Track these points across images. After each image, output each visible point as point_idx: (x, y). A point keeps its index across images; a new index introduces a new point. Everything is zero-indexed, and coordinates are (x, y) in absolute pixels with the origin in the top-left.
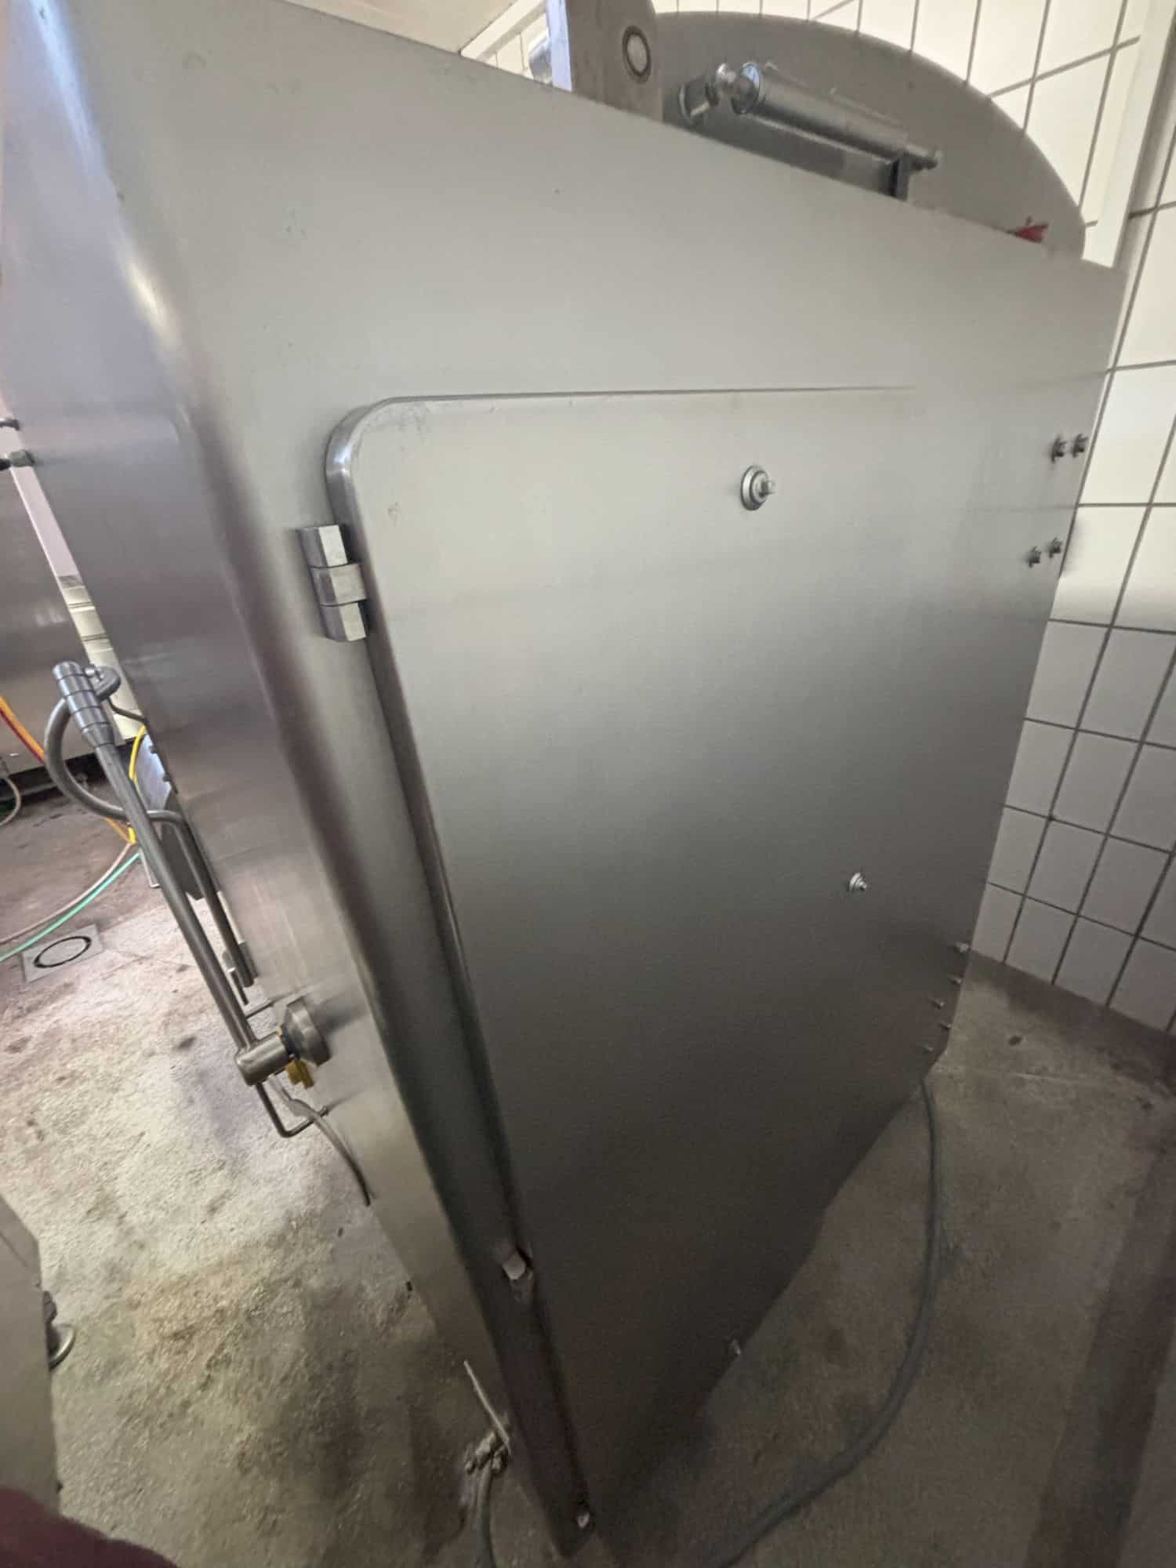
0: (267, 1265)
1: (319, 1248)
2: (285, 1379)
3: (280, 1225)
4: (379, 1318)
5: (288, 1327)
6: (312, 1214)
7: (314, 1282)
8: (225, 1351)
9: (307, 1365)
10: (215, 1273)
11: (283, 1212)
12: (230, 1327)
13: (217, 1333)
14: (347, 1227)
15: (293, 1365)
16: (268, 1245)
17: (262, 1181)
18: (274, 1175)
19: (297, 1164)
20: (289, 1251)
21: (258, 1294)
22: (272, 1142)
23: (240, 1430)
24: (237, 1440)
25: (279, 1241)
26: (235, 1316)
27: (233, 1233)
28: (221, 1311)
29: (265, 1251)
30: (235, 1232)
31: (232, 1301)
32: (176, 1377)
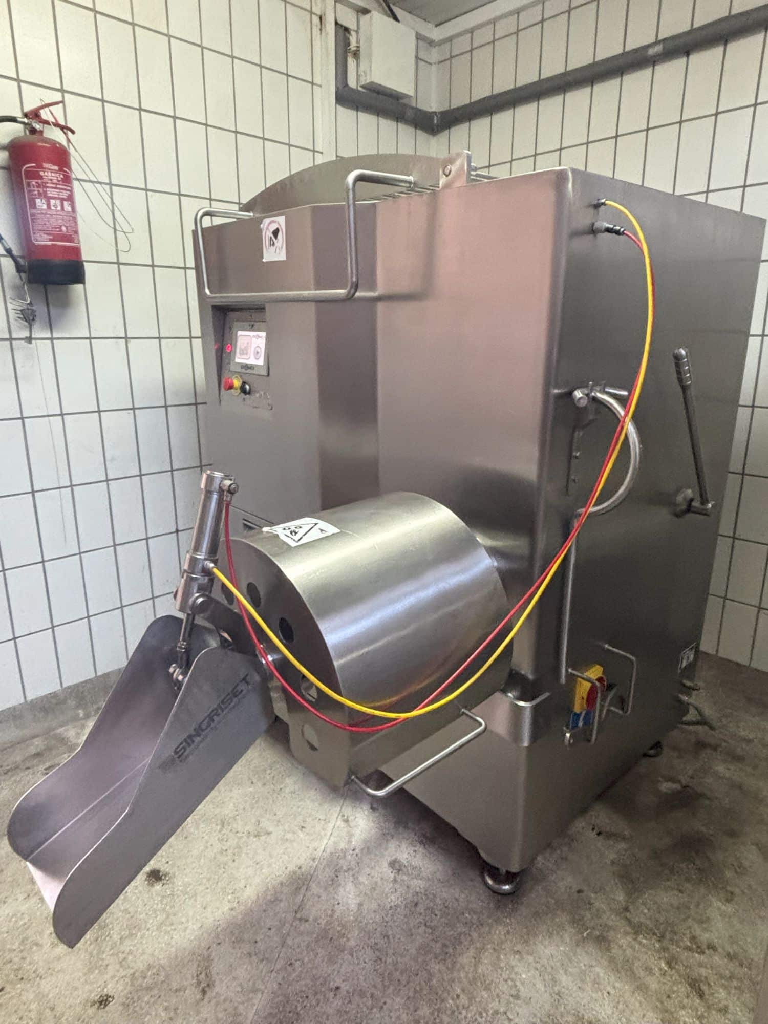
0: (623, 941)
1: (597, 904)
2: (681, 891)
3: (591, 948)
4: (623, 845)
5: (655, 903)
6: (573, 922)
7: (621, 896)
8: (689, 944)
9: (668, 880)
10: (647, 988)
11: (579, 950)
12: (673, 948)
13: (683, 958)
14: (575, 888)
15: (672, 889)
16: (608, 950)
17: (556, 989)
18: (546, 977)
19: (531, 959)
20: (608, 928)
21: (646, 938)
22: (511, 999)
23: (719, 909)
24: (723, 908)
25: (602, 941)
26: (665, 949)
27: (612, 992)
28: (669, 964)
29: (615, 951)
30: (609, 989)
31: (660, 958)
32: (722, 977)
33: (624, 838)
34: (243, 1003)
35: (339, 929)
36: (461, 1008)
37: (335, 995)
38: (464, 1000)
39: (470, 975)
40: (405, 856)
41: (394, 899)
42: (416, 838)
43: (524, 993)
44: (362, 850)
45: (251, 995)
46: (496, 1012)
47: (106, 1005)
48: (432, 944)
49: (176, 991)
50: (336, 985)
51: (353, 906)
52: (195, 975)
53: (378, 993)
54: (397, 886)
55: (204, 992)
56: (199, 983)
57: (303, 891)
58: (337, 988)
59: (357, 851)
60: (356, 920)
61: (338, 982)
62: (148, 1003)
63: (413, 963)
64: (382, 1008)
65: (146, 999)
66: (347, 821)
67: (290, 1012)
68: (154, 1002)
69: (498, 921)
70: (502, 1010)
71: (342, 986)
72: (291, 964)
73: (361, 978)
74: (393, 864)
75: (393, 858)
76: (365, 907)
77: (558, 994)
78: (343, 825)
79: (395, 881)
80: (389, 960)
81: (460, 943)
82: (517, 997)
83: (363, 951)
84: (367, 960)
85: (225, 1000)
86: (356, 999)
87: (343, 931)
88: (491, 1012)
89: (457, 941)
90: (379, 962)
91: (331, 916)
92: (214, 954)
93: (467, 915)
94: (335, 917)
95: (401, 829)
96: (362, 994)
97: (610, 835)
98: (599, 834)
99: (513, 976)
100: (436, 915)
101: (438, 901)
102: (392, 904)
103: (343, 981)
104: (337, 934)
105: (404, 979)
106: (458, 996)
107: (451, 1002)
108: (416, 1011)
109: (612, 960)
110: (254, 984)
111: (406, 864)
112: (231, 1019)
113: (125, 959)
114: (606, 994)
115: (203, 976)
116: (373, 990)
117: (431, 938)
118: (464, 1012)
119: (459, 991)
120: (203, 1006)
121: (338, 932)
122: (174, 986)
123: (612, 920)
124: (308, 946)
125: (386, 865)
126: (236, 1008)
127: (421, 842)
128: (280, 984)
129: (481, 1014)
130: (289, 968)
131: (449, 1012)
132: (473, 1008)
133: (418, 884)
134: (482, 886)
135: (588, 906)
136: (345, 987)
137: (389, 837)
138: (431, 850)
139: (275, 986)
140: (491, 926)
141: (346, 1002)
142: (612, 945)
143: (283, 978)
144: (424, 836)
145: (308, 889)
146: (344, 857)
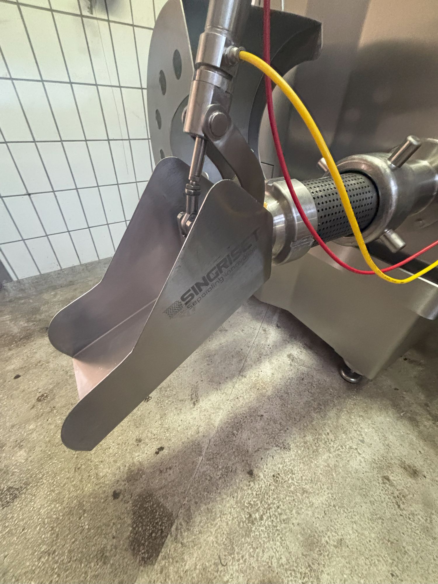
33: (420, 364)
34: (213, 413)
35: (262, 384)
36: (330, 440)
37: (261, 419)
38: (331, 436)
39: (335, 424)
40: (296, 353)
41: (291, 374)
42: (301, 344)
43: (367, 440)
44: (273, 346)
45: (217, 410)
46: (351, 448)
47: (148, 401)
48: (312, 402)
49: (181, 401)
50: (262, 414)
51: (269, 374)
52: (190, 394)
53: (284, 423)
54: (292, 368)
55: (194, 404)
56: (192, 399)
57: (243, 361)
58: (262, 416)
59: (270, 346)
60: (271, 381)
61: (262, 412)
62: (167, 403)
63: (302, 410)
64: (286, 431)
65: (167, 401)
66: (265, 330)
67: (237, 423)
68: (170, 404)
69: (349, 397)
70: (354, 447)
71: (264, 414)
72: (237, 398)
73: (275, 413)
74: (289, 356)
75: (290, 353)
76: (275, 376)
77: (388, 445)
78: (263, 332)
79: (291, 365)
80: (289, 406)
81: (328, 404)
82: (363, 441)
83: (275, 399)
84: (277, 404)
85: (205, 410)
86: (272, 423)
87: (264, 386)
88: (348, 447)
89: (326, 403)
90: (284, 406)
91: (258, 377)
92: (199, 385)
93: (331, 390)
94: (260, 377)
95: (293, 339)
96: (275, 421)
97: (411, 362)
98: (405, 359)
99: (359, 429)
100: (314, 387)
101: (315, 379)
102: (290, 376)
103: (265, 412)
104: (261, 387)
105: (298, 418)
106: (328, 434)
107: (324, 436)
108: (305, 436)
109: (420, 432)
110: (219, 405)
111: (297, 357)
112: (207, 421)
114: (418, 452)
115: (194, 396)
116: (281, 421)
117: (311, 398)
118: (332, 443)
119: (328, 431)
120: (194, 411)
121: (262, 386)
122: (180, 398)
123: (419, 410)
124: (246, 390)
125: (285, 356)
126: (210, 415)
127: (304, 348)
128: (232, 407)
129: (342, 446)
130: (237, 400)
131: (323, 442)
132: (337, 442)
133: (303, 369)
134: (339, 376)
135: (402, 398)
136: (266, 416)
137: (287, 343)
138: (310, 352)
139: (230, 408)
140: (345, 399)
141: (266, 424)
142: (419, 424)
143: (234, 405)
144: (306, 344)
145: (246, 361)
146: (264, 348)
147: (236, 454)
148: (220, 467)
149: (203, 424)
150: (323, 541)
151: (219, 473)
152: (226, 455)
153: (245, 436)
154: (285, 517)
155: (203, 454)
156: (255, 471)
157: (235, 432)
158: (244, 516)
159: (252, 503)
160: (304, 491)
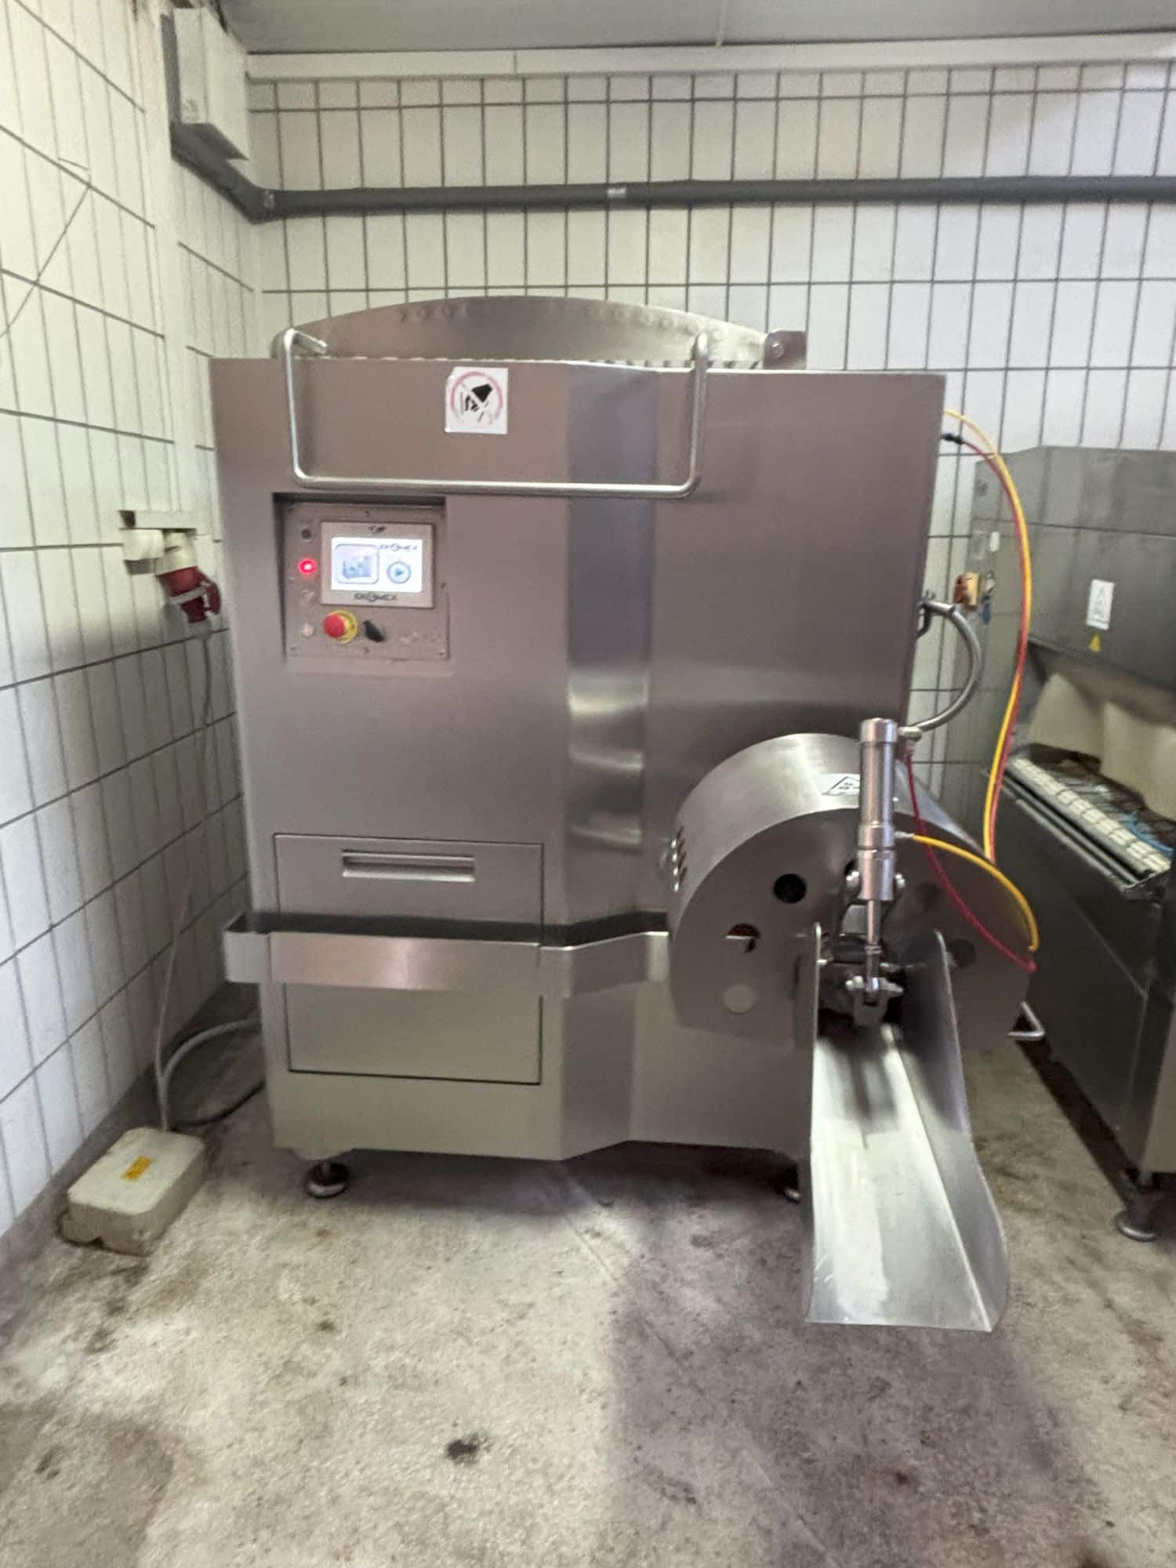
34: (740, 1473)
35: (730, 1335)
37: (805, 1390)
40: (697, 1227)
41: (740, 1271)
42: (686, 1204)
44: (650, 1251)
45: (738, 1460)
49: (663, 1526)
51: (714, 1306)
52: (660, 1496)
53: (834, 1357)
54: (727, 1259)
55: (692, 1500)
56: (674, 1498)
57: (648, 1330)
58: (799, 1383)
59: (647, 1255)
60: (733, 1315)
61: (792, 1381)
66: (596, 1235)
67: (790, 1439)
68: (658, 1558)
71: (799, 1377)
72: (733, 1401)
73: (806, 1358)
74: (697, 1243)
75: (690, 1237)
76: (725, 1298)
78: (597, 1241)
79: (719, 1256)
83: (776, 1336)
84: (789, 1340)
85: (721, 1486)
86: (824, 1377)
87: (736, 1334)
91: (708, 1330)
92: (648, 1461)
94: (712, 1328)
95: (660, 1206)
96: (822, 1369)
100: (791, 1257)
101: (777, 1244)
102: (744, 1276)
103: (795, 1373)
104: (735, 1341)
110: (726, 1448)
111: (709, 1234)
112: (751, 1495)
113: (560, 1556)
115: (670, 1490)
116: (827, 1359)
120: (709, 1512)
121: (733, 1338)
122: (654, 1523)
124: (725, 1373)
125: (690, 1248)
126: (740, 1483)
127: (695, 1205)
128: (748, 1426)
130: (736, 1405)
133: (742, 1243)
134: (790, 1205)
136: (802, 1377)
137: (660, 1221)
138: (713, 1206)
139: (747, 1431)
141: (820, 1387)
143: (743, 1418)
144: (689, 1198)
145: (651, 1326)
146: (644, 1271)
147: (854, 1482)
148: (866, 1530)
149: (753, 1510)
150: (1045, 1438)
151: (877, 1540)
152: (846, 1503)
153: (824, 1441)
154: (993, 1471)
155: (822, 1548)
156: (903, 1470)
157: (806, 1455)
158: (970, 1539)
159: (954, 1510)
160: (965, 1411)
